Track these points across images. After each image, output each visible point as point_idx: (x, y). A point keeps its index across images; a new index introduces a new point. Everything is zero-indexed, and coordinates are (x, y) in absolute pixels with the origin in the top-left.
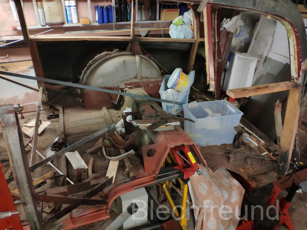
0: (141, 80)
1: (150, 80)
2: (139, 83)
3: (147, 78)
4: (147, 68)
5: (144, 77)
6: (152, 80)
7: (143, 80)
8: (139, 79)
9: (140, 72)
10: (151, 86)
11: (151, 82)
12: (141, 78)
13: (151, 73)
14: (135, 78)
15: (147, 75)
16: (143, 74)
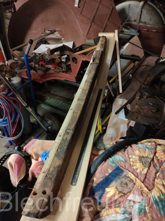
0: (138, 23)
1: (146, 25)
2: (136, 26)
3: (145, 23)
4: (147, 14)
6: (148, 26)
7: (141, 24)
9: (139, 16)
10: (145, 30)
11: (146, 27)
12: (140, 22)
13: (150, 20)
14: (135, 21)
15: (146, 21)
16: (143, 19)
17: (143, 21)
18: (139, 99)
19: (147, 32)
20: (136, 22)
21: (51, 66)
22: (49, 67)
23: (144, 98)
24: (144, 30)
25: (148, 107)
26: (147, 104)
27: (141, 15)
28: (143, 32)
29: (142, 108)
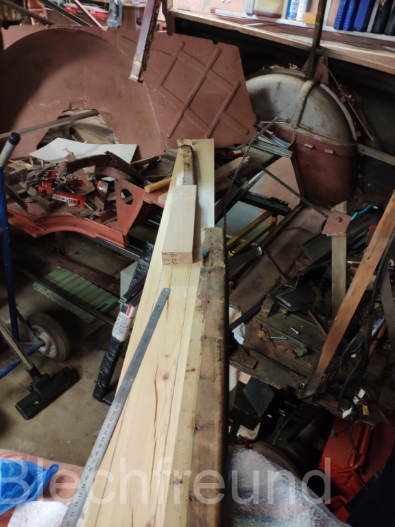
0: (295, 129)
1: (313, 135)
2: (290, 133)
3: (310, 130)
4: (316, 110)
5: (304, 127)
6: (316, 137)
7: (300, 131)
8: (292, 126)
9: (299, 113)
10: (307, 147)
11: (310, 140)
12: (299, 126)
13: (323, 126)
14: (288, 121)
15: (312, 125)
16: (306, 121)
17: (305, 124)
18: (269, 315)
19: (313, 151)
20: (290, 125)
21: (68, 198)
22: (61, 200)
23: (281, 312)
24: (306, 145)
25: (288, 339)
26: (287, 332)
27: (302, 112)
28: (304, 150)
29: (272, 339)
